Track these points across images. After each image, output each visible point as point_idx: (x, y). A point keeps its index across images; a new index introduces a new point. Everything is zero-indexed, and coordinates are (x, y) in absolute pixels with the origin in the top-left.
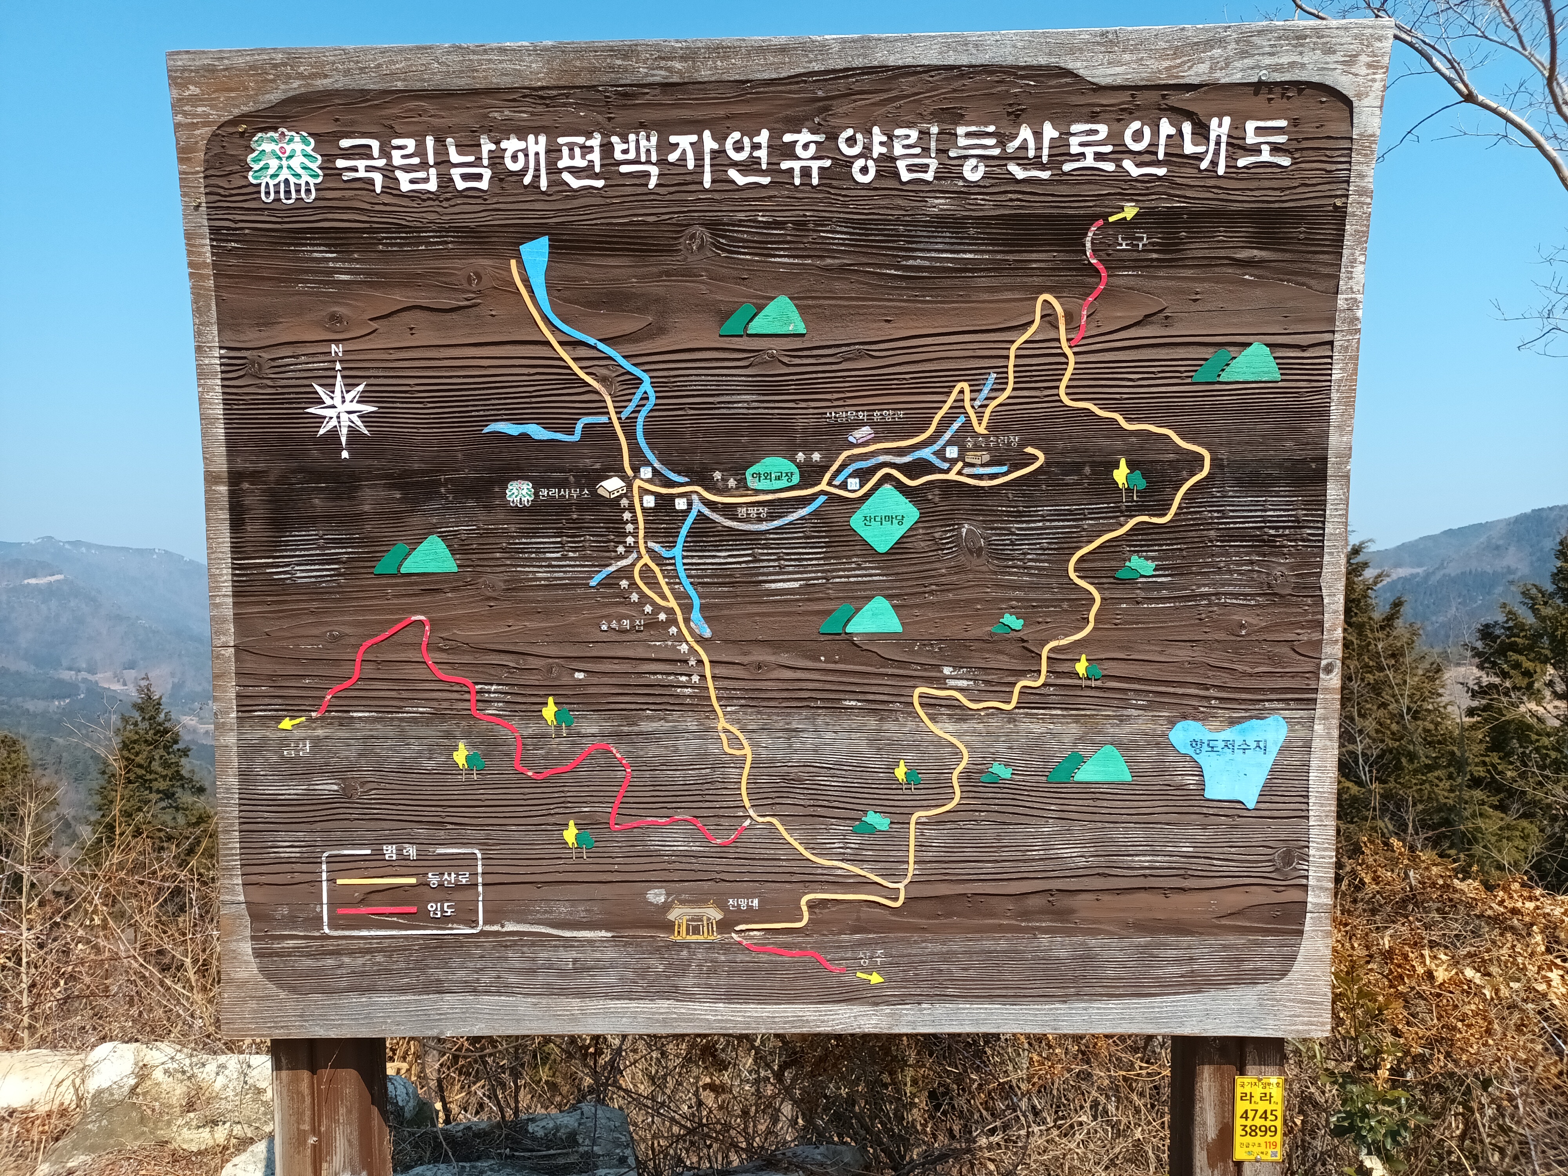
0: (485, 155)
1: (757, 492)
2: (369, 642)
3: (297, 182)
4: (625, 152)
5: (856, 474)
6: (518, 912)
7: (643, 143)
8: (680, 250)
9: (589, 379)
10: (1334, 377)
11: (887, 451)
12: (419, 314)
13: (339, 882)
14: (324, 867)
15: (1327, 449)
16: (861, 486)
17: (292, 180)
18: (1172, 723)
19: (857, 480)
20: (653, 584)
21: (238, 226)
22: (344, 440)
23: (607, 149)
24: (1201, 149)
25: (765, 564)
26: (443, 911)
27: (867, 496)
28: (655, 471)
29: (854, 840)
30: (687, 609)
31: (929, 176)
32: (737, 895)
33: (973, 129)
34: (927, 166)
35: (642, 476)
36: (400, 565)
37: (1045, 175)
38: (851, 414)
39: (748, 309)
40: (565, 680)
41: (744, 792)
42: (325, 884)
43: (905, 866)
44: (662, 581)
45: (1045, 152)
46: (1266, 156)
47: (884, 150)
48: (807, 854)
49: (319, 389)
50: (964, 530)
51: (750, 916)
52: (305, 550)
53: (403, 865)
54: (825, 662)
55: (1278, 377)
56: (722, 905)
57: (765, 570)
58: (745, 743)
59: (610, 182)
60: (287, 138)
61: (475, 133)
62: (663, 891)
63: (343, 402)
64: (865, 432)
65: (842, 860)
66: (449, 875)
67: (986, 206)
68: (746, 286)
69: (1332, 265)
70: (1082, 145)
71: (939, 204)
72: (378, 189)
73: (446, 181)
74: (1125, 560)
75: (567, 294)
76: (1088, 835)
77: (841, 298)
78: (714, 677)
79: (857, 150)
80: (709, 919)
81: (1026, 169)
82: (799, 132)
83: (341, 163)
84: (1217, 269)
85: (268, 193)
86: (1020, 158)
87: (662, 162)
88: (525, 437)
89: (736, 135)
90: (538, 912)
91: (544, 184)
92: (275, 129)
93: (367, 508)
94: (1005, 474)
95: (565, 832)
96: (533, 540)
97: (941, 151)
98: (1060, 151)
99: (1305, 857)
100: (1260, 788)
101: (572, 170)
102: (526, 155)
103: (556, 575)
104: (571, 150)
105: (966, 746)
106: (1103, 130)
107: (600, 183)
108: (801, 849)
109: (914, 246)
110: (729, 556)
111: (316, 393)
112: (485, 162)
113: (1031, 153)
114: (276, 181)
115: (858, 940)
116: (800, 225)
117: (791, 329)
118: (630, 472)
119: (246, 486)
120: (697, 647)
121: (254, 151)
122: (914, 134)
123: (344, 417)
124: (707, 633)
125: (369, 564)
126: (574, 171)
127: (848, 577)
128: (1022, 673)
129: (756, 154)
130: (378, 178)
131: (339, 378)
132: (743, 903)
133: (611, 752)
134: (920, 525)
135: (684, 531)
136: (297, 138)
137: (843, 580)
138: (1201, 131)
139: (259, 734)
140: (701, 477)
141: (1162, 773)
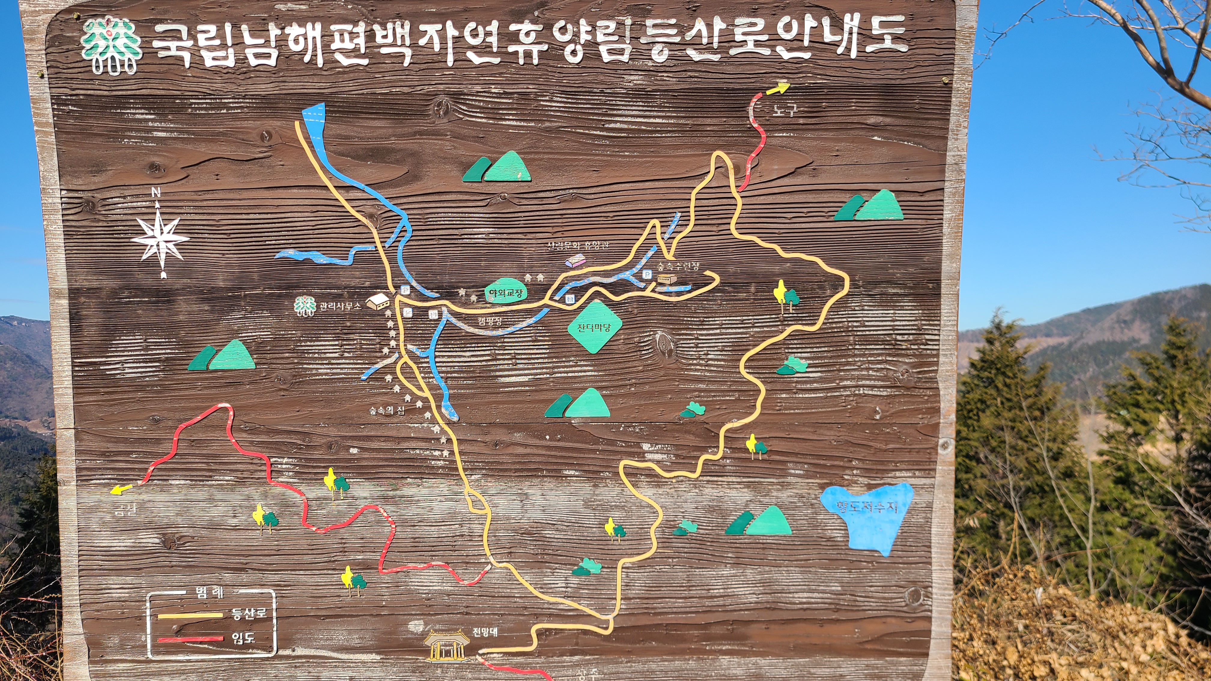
0: (273, 38)
1: (494, 305)
2: (183, 426)
3: (122, 58)
4: (385, 37)
5: (573, 290)
6: (305, 640)
7: (399, 30)
8: (429, 115)
9: (358, 216)
10: (945, 217)
11: (595, 274)
12: (223, 164)
13: (161, 617)
14: (148, 604)
15: (940, 273)
16: (577, 301)
17: (117, 57)
18: (823, 487)
19: (573, 296)
20: (411, 377)
21: (74, 92)
22: (162, 264)
23: (370, 36)
24: (837, 38)
25: (501, 362)
26: (244, 639)
27: (581, 308)
28: (412, 287)
29: (574, 580)
30: (438, 398)
31: (625, 58)
32: (481, 625)
33: (659, 21)
34: (623, 49)
35: (402, 293)
36: (209, 363)
37: (716, 58)
38: (567, 245)
39: (484, 161)
40: (342, 455)
41: (485, 543)
42: (148, 618)
43: (613, 602)
44: (419, 376)
45: (716, 40)
46: (888, 43)
47: (589, 37)
48: (536, 593)
49: (141, 223)
50: (658, 336)
51: (491, 642)
52: (131, 351)
53: (211, 603)
54: (550, 440)
55: (902, 217)
56: (468, 633)
57: (501, 367)
58: (486, 504)
59: (374, 61)
60: (113, 23)
61: (265, 21)
62: (422, 622)
63: (162, 233)
64: (578, 258)
65: (564, 597)
66: (250, 610)
67: (670, 81)
68: (482, 143)
69: (941, 128)
70: (744, 34)
71: (636, 80)
72: (187, 65)
73: (242, 60)
74: (783, 360)
75: (341, 148)
76: (759, 577)
77: (557, 153)
78: (461, 453)
79: (567, 37)
80: (458, 644)
81: (701, 53)
82: (522, 22)
83: (156, 44)
84: (852, 132)
85: (98, 67)
86: (695, 44)
87: (414, 46)
88: (307, 261)
89: (472, 25)
90: (321, 639)
91: (320, 62)
92: (103, 16)
93: (181, 317)
94: (689, 292)
95: (343, 576)
96: (316, 343)
97: (635, 39)
98: (727, 39)
99: (929, 595)
100: (892, 540)
101: (342, 51)
102: (306, 39)
103: (335, 371)
104: (342, 35)
105: (661, 507)
106: (761, 24)
107: (365, 62)
108: (531, 588)
109: (615, 112)
110: (472, 356)
111: (140, 226)
112: (273, 44)
113: (705, 41)
114: (105, 58)
115: (577, 661)
116: (524, 96)
117: (519, 177)
118: (392, 290)
119: (83, 300)
120: (446, 428)
121: (86, 33)
122: (612, 25)
123: (163, 245)
124: (455, 419)
125: (184, 362)
126: (346, 53)
127: (567, 372)
128: (704, 450)
129: (489, 39)
130: (187, 56)
131: (158, 214)
132: (485, 632)
133: (379, 511)
134: (621, 332)
135: (436, 337)
136: (121, 24)
137: (563, 375)
138: (837, 26)
139: (96, 497)
140: (449, 293)
141: (815, 527)
